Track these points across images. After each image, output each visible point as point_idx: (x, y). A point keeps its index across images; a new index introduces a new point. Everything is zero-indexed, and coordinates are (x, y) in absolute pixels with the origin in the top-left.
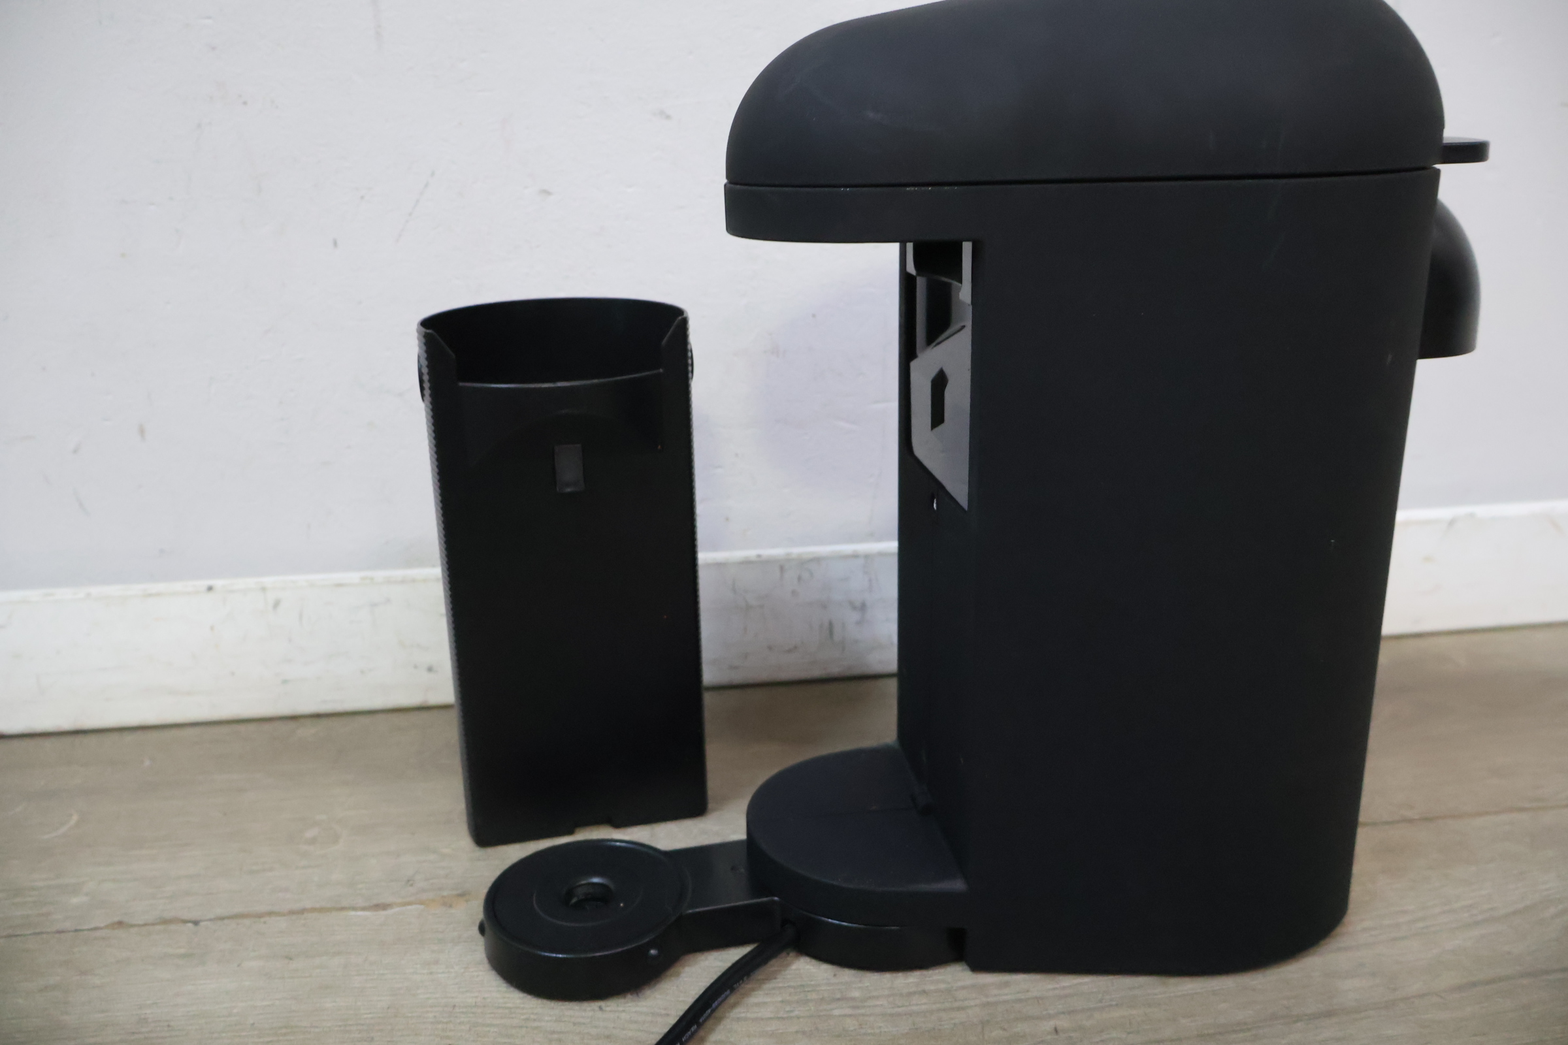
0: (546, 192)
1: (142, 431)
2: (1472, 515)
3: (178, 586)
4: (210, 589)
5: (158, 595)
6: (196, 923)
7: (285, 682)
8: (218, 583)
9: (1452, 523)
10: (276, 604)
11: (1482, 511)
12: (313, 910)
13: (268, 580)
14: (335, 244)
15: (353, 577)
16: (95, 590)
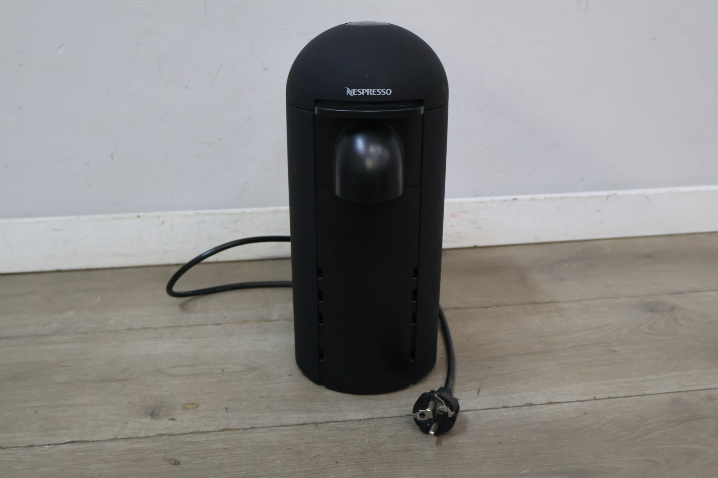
0: (266, 69)
1: (112, 157)
2: (615, 194)
3: (126, 215)
4: (138, 216)
5: (119, 218)
6: (156, 329)
7: (166, 252)
8: (141, 214)
9: (608, 197)
10: (163, 223)
11: (619, 192)
12: (194, 325)
13: (159, 213)
14: (187, 87)
15: (191, 212)
16: (96, 217)
